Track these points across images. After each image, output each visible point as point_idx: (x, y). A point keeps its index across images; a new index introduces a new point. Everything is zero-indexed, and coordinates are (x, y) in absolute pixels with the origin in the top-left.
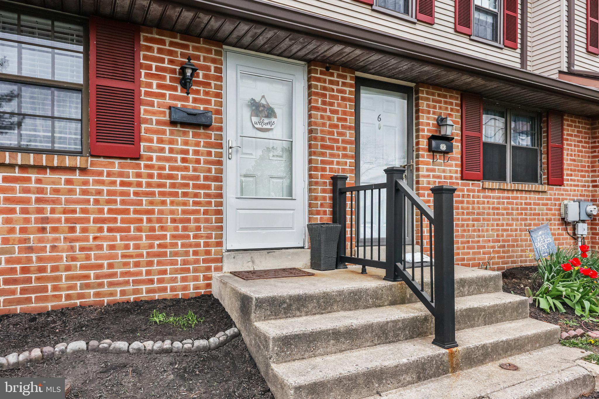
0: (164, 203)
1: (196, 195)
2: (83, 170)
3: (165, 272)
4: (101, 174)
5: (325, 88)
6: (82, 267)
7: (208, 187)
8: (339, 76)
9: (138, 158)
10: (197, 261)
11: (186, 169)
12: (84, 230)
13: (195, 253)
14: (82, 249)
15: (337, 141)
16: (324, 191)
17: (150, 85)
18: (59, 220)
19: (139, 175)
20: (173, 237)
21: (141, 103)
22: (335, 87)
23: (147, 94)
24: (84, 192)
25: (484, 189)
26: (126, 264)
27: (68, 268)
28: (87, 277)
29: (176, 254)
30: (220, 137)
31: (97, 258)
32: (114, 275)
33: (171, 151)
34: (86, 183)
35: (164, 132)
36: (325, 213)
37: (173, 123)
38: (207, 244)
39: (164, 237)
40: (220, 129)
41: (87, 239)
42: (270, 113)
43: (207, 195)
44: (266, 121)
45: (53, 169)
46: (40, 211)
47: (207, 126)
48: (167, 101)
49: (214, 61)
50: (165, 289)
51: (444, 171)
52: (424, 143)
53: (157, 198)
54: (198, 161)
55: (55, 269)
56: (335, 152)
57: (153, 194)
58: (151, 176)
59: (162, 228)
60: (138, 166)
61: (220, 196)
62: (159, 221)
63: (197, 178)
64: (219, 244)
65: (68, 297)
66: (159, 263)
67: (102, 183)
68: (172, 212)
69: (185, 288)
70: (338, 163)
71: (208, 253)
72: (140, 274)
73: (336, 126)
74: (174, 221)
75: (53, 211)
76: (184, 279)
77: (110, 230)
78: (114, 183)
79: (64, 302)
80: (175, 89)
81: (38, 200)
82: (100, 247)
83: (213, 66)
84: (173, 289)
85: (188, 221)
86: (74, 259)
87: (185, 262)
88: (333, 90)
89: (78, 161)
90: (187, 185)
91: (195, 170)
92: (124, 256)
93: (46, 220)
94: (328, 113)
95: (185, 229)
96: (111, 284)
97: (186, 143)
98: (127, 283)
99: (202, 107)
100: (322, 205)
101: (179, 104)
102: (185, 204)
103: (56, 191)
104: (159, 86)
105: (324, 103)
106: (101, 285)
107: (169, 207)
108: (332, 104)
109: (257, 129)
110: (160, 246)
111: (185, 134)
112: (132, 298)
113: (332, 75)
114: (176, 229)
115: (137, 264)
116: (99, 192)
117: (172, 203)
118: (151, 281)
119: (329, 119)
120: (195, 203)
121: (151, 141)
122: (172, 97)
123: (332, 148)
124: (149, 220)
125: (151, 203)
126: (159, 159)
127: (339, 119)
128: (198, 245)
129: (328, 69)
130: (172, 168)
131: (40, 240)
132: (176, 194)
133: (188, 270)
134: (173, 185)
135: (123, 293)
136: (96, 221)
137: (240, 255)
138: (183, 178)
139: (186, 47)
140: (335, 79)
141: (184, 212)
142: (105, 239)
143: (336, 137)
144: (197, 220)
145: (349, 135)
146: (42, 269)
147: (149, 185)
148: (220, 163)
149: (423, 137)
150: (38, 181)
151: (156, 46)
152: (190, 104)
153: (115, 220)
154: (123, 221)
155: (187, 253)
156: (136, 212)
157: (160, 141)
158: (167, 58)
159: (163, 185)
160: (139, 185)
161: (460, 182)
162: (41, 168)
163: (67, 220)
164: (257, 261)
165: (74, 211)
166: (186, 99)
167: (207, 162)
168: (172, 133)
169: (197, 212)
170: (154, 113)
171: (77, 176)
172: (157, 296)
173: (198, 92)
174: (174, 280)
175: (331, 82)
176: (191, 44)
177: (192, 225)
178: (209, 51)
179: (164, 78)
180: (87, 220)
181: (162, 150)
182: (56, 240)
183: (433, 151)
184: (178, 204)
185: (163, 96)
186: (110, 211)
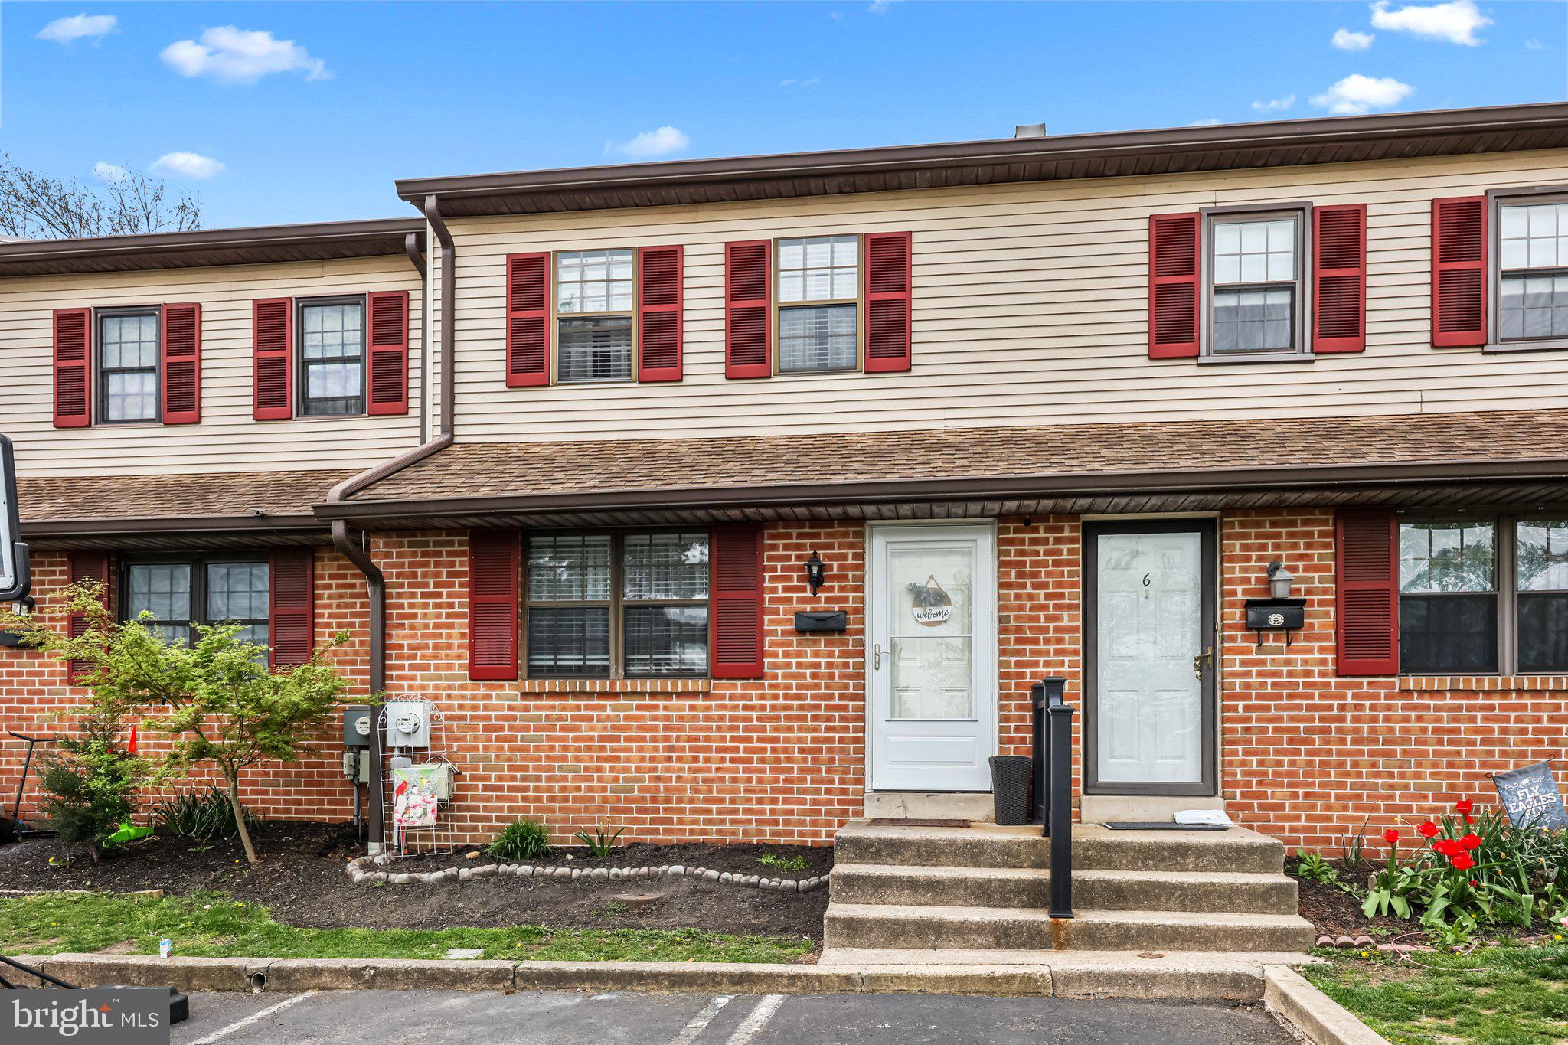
0: (790, 729)
1: (829, 719)
2: (706, 695)
3: (791, 812)
4: (723, 697)
5: (1022, 553)
6: (705, 800)
7: (845, 708)
8: (1048, 530)
9: (762, 676)
10: (830, 802)
11: (817, 686)
12: (707, 760)
13: (828, 791)
14: (705, 780)
15: (1046, 630)
16: (1020, 708)
17: (774, 590)
18: (683, 749)
19: (762, 697)
20: (801, 770)
21: (764, 611)
22: (1041, 548)
23: (772, 600)
24: (707, 718)
25: (1406, 693)
26: (749, 800)
27: (692, 801)
28: (709, 811)
29: (804, 791)
30: (862, 643)
31: (719, 791)
32: (736, 811)
33: (799, 665)
34: (708, 708)
35: (790, 644)
36: (1023, 740)
37: (800, 632)
38: (842, 781)
39: (791, 770)
40: (862, 632)
41: (709, 770)
42: (940, 598)
43: (843, 719)
44: (935, 610)
45: (680, 695)
46: (667, 739)
47: (842, 631)
48: (795, 605)
49: (851, 546)
50: (791, 833)
51: (1288, 662)
52: (1236, 615)
53: (783, 723)
54: (831, 676)
55: (680, 800)
56: (1042, 647)
57: (777, 718)
58: (776, 697)
59: (788, 760)
60: (762, 686)
61: (862, 719)
62: (785, 750)
63: (831, 697)
64: (860, 781)
65: (692, 832)
66: (785, 801)
67: (723, 707)
68: (800, 740)
69: (816, 834)
70: (1047, 664)
71: (844, 792)
72: (763, 812)
73: (1045, 607)
74: (802, 750)
75: (678, 739)
76: (814, 823)
77: (732, 760)
78: (736, 707)
79: (687, 837)
80: (804, 590)
81: (666, 728)
82: (722, 780)
83: (850, 553)
84: (801, 834)
85: (820, 750)
86: (696, 791)
87: (815, 802)
88: (1037, 553)
89: (700, 685)
90: (818, 707)
91: (828, 687)
92: (746, 791)
93: (671, 749)
94: (1029, 590)
95: (815, 761)
96: (733, 822)
97: (816, 654)
98: (750, 821)
99: (836, 607)
100: (1017, 729)
101: (808, 607)
102: (815, 730)
103: (681, 718)
104: (786, 589)
105: (1020, 575)
106: (723, 822)
107: (796, 734)
108: (1036, 575)
109: (923, 623)
110: (785, 780)
111: (816, 643)
112: (755, 840)
113: (1036, 530)
114: (805, 760)
115: (760, 801)
116: (722, 718)
117: (800, 729)
118: (776, 822)
119: (1031, 597)
120: (828, 729)
121: (776, 655)
122: (801, 600)
123: (1036, 641)
124: (774, 750)
125: (776, 729)
126: (785, 676)
127: (1048, 596)
128: (832, 781)
129: (1027, 523)
130: (799, 687)
131: (667, 770)
132: (804, 718)
133: (819, 812)
134: (801, 708)
135: (746, 833)
136: (719, 750)
137: (887, 797)
138: (814, 697)
139: (817, 536)
140: (1042, 535)
141: (814, 740)
142: (727, 770)
143: (1043, 623)
144: (830, 750)
145: (1072, 619)
146: (668, 800)
147: (774, 708)
148: (862, 676)
149: (1232, 605)
150: (666, 708)
151: (781, 543)
152: (822, 605)
153: (737, 749)
154: (746, 750)
155: (818, 791)
156: (759, 740)
157: (786, 655)
158: (793, 553)
159: (789, 708)
160: (763, 708)
161: (1333, 680)
162: (667, 695)
163: (691, 749)
164: (911, 806)
165: (697, 739)
166: (818, 600)
167: (843, 676)
168: (799, 644)
169: (831, 740)
170: (779, 622)
171: (700, 702)
172: (782, 840)
173: (831, 589)
174: (803, 823)
175: (1034, 542)
176: (822, 531)
177: (824, 756)
178: (846, 535)
179: (790, 579)
180: (709, 749)
181: (789, 665)
182: (681, 769)
183: (1257, 629)
184: (808, 730)
185: (789, 600)
186: (733, 739)
